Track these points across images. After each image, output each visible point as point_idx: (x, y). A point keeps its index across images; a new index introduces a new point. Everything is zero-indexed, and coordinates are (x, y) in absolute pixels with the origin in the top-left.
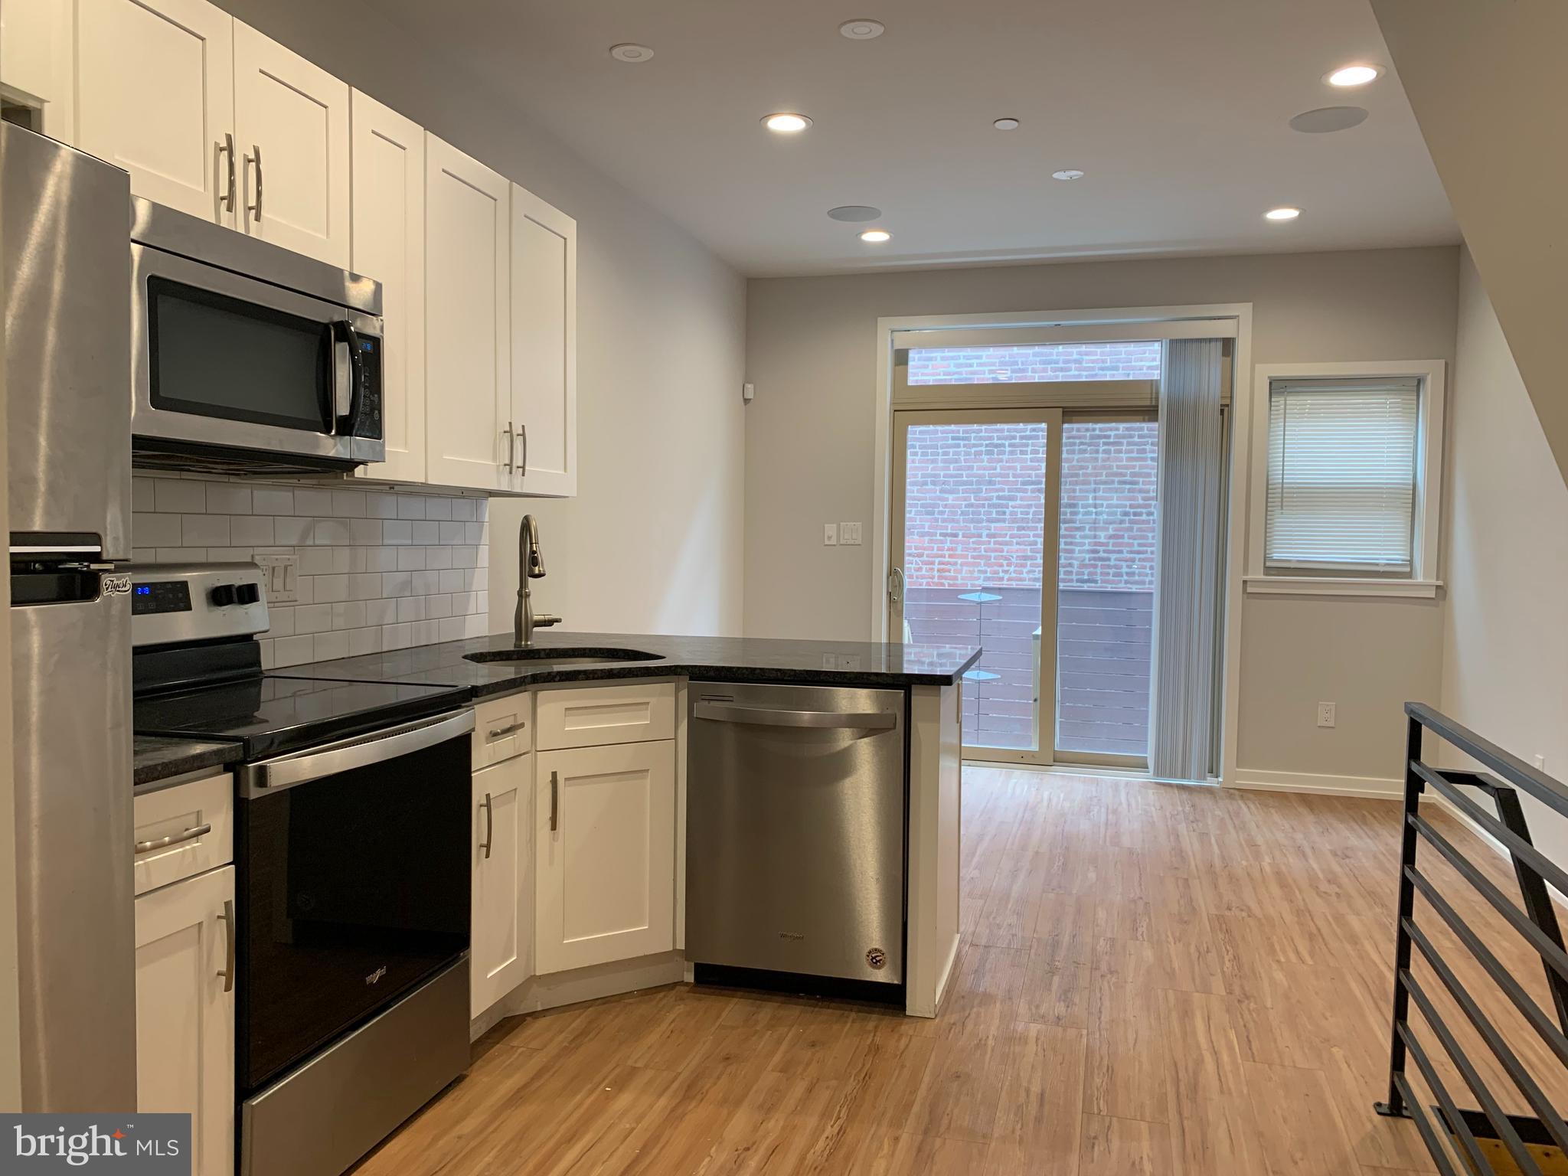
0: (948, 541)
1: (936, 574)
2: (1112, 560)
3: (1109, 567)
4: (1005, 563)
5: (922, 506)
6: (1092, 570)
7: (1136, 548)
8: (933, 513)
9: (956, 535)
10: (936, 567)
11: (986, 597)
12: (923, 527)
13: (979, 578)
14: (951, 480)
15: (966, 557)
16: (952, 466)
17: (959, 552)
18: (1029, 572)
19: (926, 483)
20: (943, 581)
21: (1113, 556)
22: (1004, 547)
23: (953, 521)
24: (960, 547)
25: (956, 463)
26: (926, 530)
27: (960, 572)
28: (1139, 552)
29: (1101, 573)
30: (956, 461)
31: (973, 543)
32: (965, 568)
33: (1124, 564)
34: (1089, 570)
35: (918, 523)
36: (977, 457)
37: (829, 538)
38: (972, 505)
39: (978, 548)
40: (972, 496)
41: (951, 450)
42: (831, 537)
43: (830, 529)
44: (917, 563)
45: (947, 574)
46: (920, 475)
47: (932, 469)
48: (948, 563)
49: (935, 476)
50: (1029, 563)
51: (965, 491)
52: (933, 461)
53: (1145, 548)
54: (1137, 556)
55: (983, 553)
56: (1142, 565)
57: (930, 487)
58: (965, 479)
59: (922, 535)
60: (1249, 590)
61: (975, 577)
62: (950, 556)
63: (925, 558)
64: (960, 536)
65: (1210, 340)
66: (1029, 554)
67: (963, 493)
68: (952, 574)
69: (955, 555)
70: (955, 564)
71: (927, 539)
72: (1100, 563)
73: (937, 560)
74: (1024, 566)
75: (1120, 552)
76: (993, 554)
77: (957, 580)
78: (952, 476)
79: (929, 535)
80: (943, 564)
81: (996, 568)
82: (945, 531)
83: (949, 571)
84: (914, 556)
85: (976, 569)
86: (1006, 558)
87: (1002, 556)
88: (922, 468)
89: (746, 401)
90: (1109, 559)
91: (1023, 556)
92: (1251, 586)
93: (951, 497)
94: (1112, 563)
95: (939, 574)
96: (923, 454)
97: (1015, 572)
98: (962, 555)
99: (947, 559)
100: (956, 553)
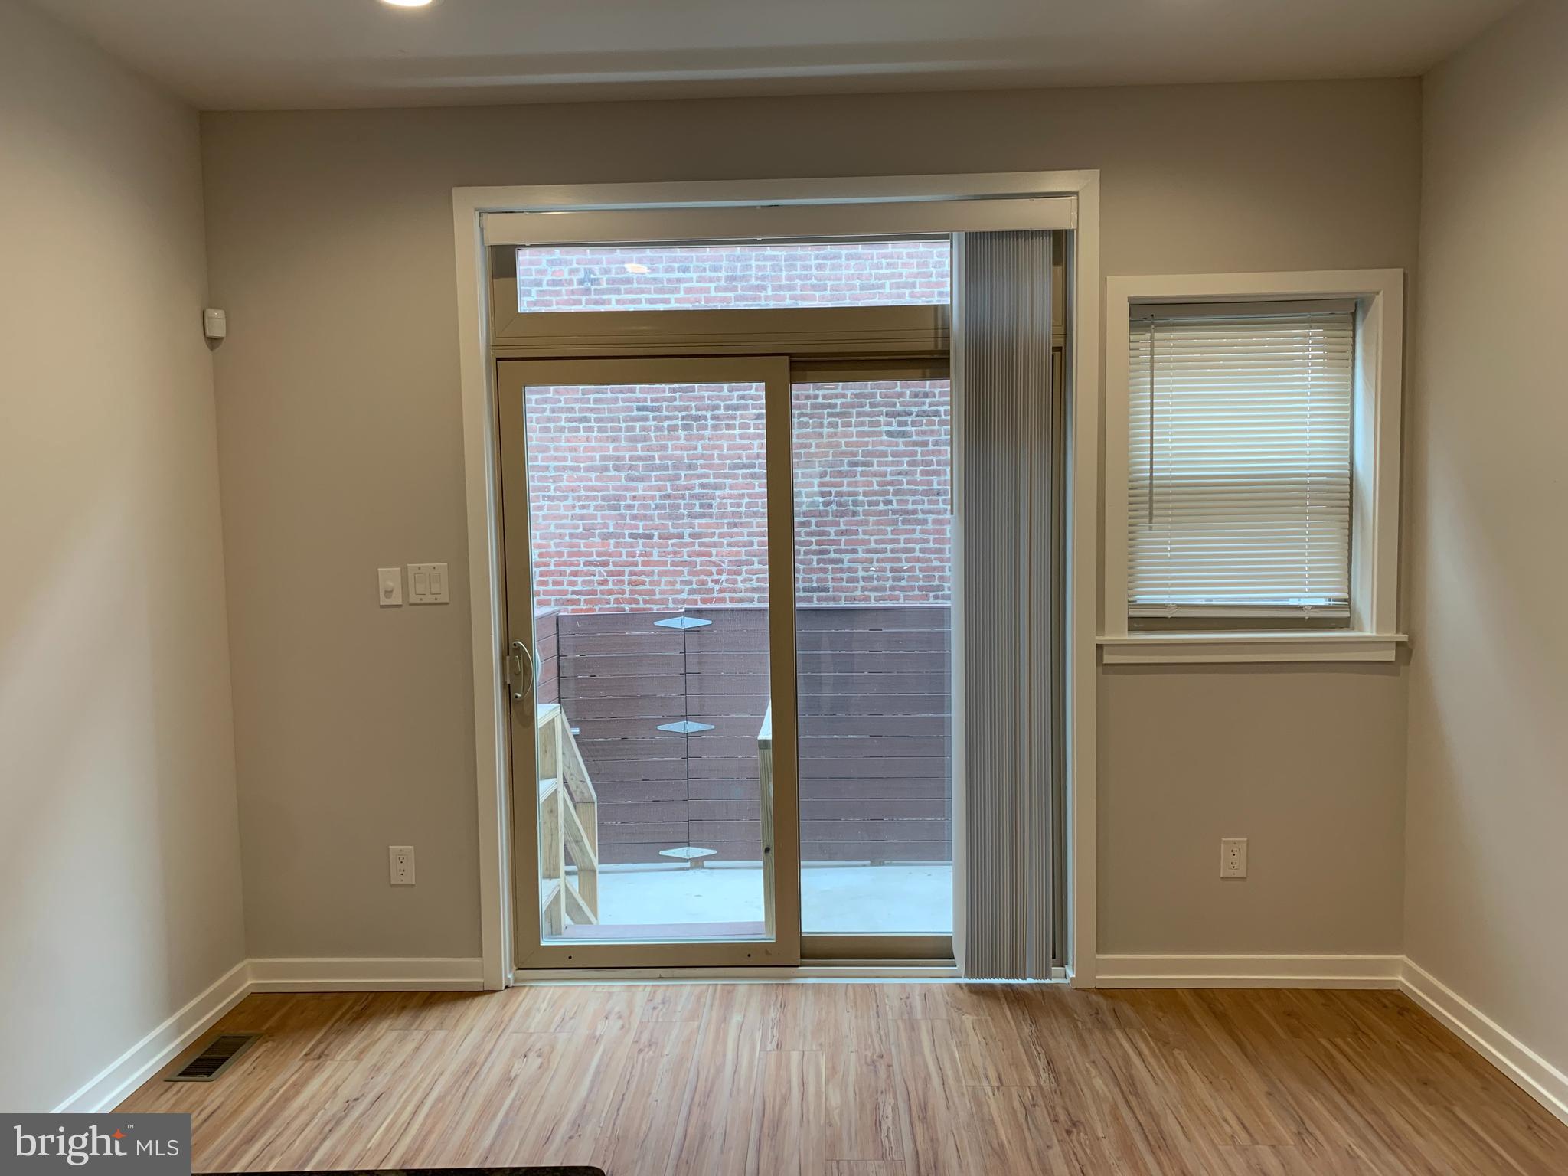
0: (641, 544)
1: (626, 587)
2: (845, 562)
3: (842, 570)
4: (714, 570)
5: (604, 498)
6: (821, 575)
7: (873, 546)
8: (619, 509)
9: (650, 537)
10: (626, 578)
11: (692, 622)
12: (606, 526)
13: (682, 592)
14: (641, 463)
15: (665, 563)
16: (639, 446)
17: (655, 558)
18: (744, 581)
19: (607, 469)
20: (637, 596)
21: (846, 557)
22: (712, 549)
23: (645, 517)
24: (655, 553)
25: (645, 441)
26: (611, 530)
27: (658, 583)
28: (876, 551)
29: (832, 578)
30: (646, 439)
31: (673, 545)
32: (664, 579)
33: (860, 566)
34: (819, 575)
35: (599, 521)
36: (672, 433)
37: (389, 593)
38: (668, 497)
39: (679, 553)
40: (668, 484)
41: (638, 424)
42: (391, 591)
43: (389, 577)
44: (600, 574)
45: (641, 587)
46: (598, 458)
47: (615, 449)
48: (642, 573)
49: (618, 458)
50: (744, 568)
51: (658, 478)
52: (615, 439)
53: (884, 546)
54: (875, 556)
55: (686, 558)
56: (882, 567)
57: (612, 473)
58: (657, 462)
59: (606, 537)
60: (1108, 659)
61: (677, 590)
62: (644, 564)
63: (611, 567)
64: (656, 537)
65: (1033, 234)
66: (744, 558)
67: (656, 481)
68: (648, 587)
69: (651, 561)
70: (652, 573)
71: (612, 542)
72: (830, 567)
73: (627, 569)
74: (738, 573)
75: (855, 551)
76: (699, 560)
77: (655, 594)
78: (640, 458)
79: (615, 538)
80: (635, 574)
81: (703, 577)
82: (634, 531)
83: (643, 583)
84: (596, 565)
85: (678, 579)
86: (715, 564)
87: (710, 561)
88: (601, 449)
89: (213, 342)
90: (841, 561)
91: (737, 561)
92: (1110, 654)
93: (640, 486)
94: (846, 565)
95: (631, 587)
96: (601, 429)
97: (727, 581)
98: (658, 561)
99: (640, 568)
100: (651, 559)
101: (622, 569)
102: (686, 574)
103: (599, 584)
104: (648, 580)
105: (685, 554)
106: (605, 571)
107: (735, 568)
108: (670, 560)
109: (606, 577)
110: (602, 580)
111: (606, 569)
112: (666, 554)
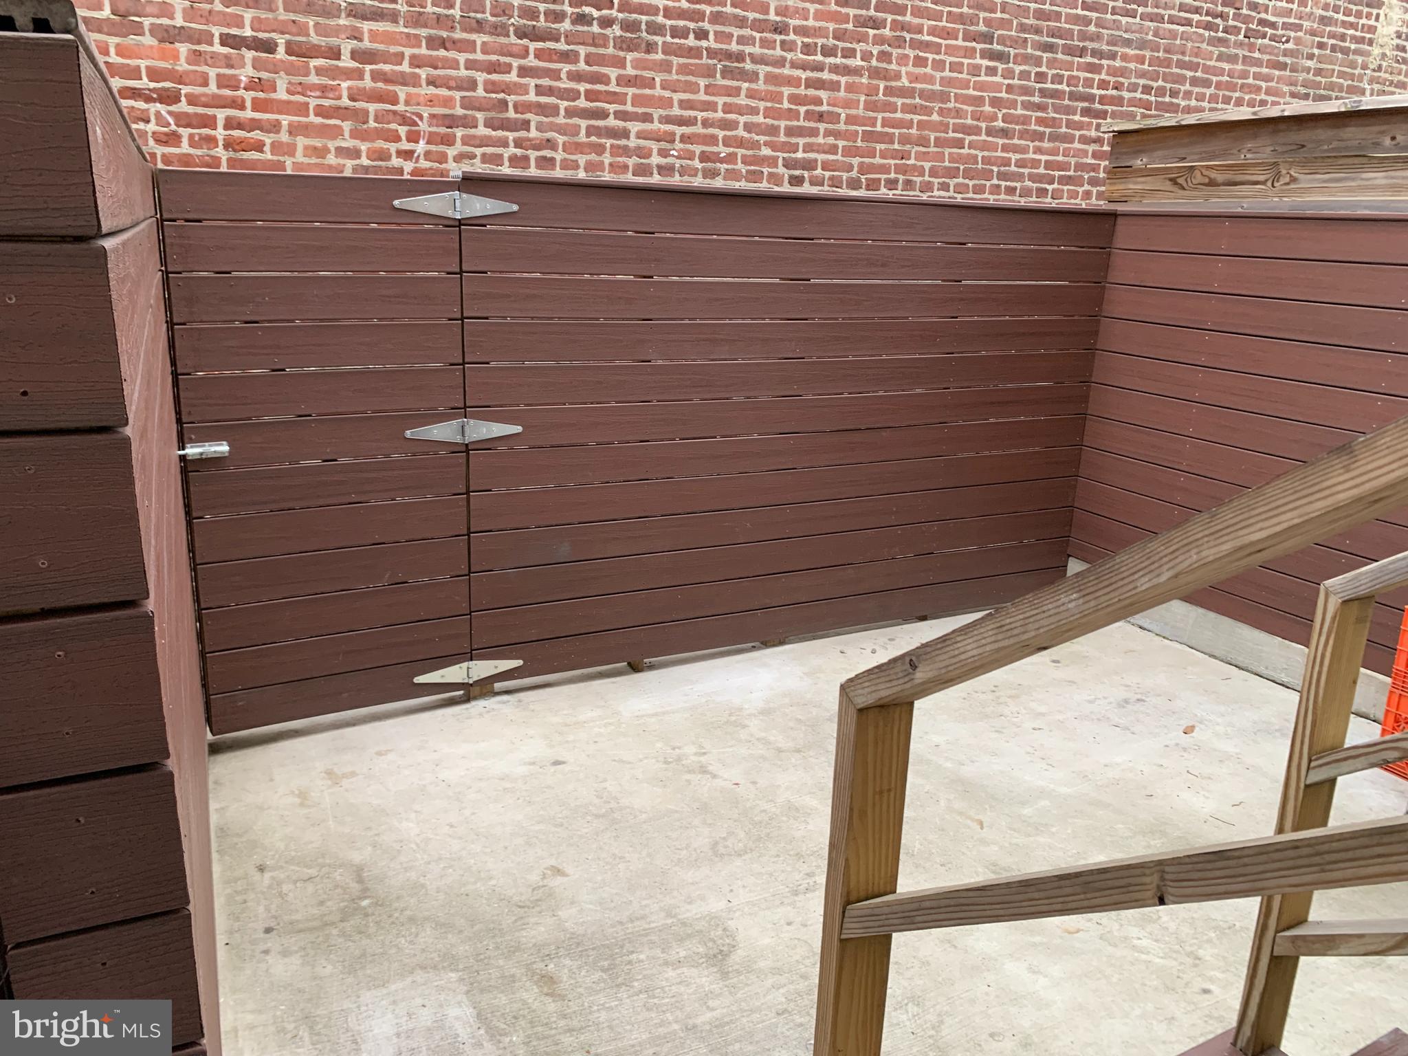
0: (248, 62)
2: (632, 136)
3: (626, 151)
4: (403, 130)
6: (593, 157)
7: (676, 111)
9: (267, 46)
10: (220, 133)
15: (303, 109)
17: (281, 95)
18: (459, 158)
21: (634, 127)
22: (397, 88)
24: (281, 82)
27: (291, 150)
28: (681, 122)
29: (611, 165)
31: (319, 71)
32: (301, 142)
33: (655, 146)
34: (589, 157)
39: (333, 89)
48: (254, 125)
50: (459, 133)
53: (692, 113)
54: (680, 130)
55: (345, 101)
56: (688, 150)
62: (258, 106)
63: (183, 107)
64: (281, 50)
66: (459, 111)
68: (269, 156)
69: (272, 101)
70: (275, 127)
71: (183, 49)
72: (609, 143)
73: (221, 115)
74: (449, 141)
75: (647, 118)
76: (372, 108)
80: (240, 126)
81: (380, 144)
83: (259, 147)
84: (148, 100)
85: (332, 145)
86: (404, 120)
87: (395, 113)
90: (625, 134)
91: (445, 116)
94: (633, 142)
95: (232, 154)
97: (427, 155)
98: (289, 102)
99: (249, 114)
100: (273, 96)
101: (210, 111)
102: (347, 134)
103: (158, 141)
104: (268, 141)
105: (345, 94)
106: (170, 113)
107: (443, 130)
108: (313, 103)
109: (173, 127)
110: (166, 134)
111: (173, 108)
112: (304, 89)
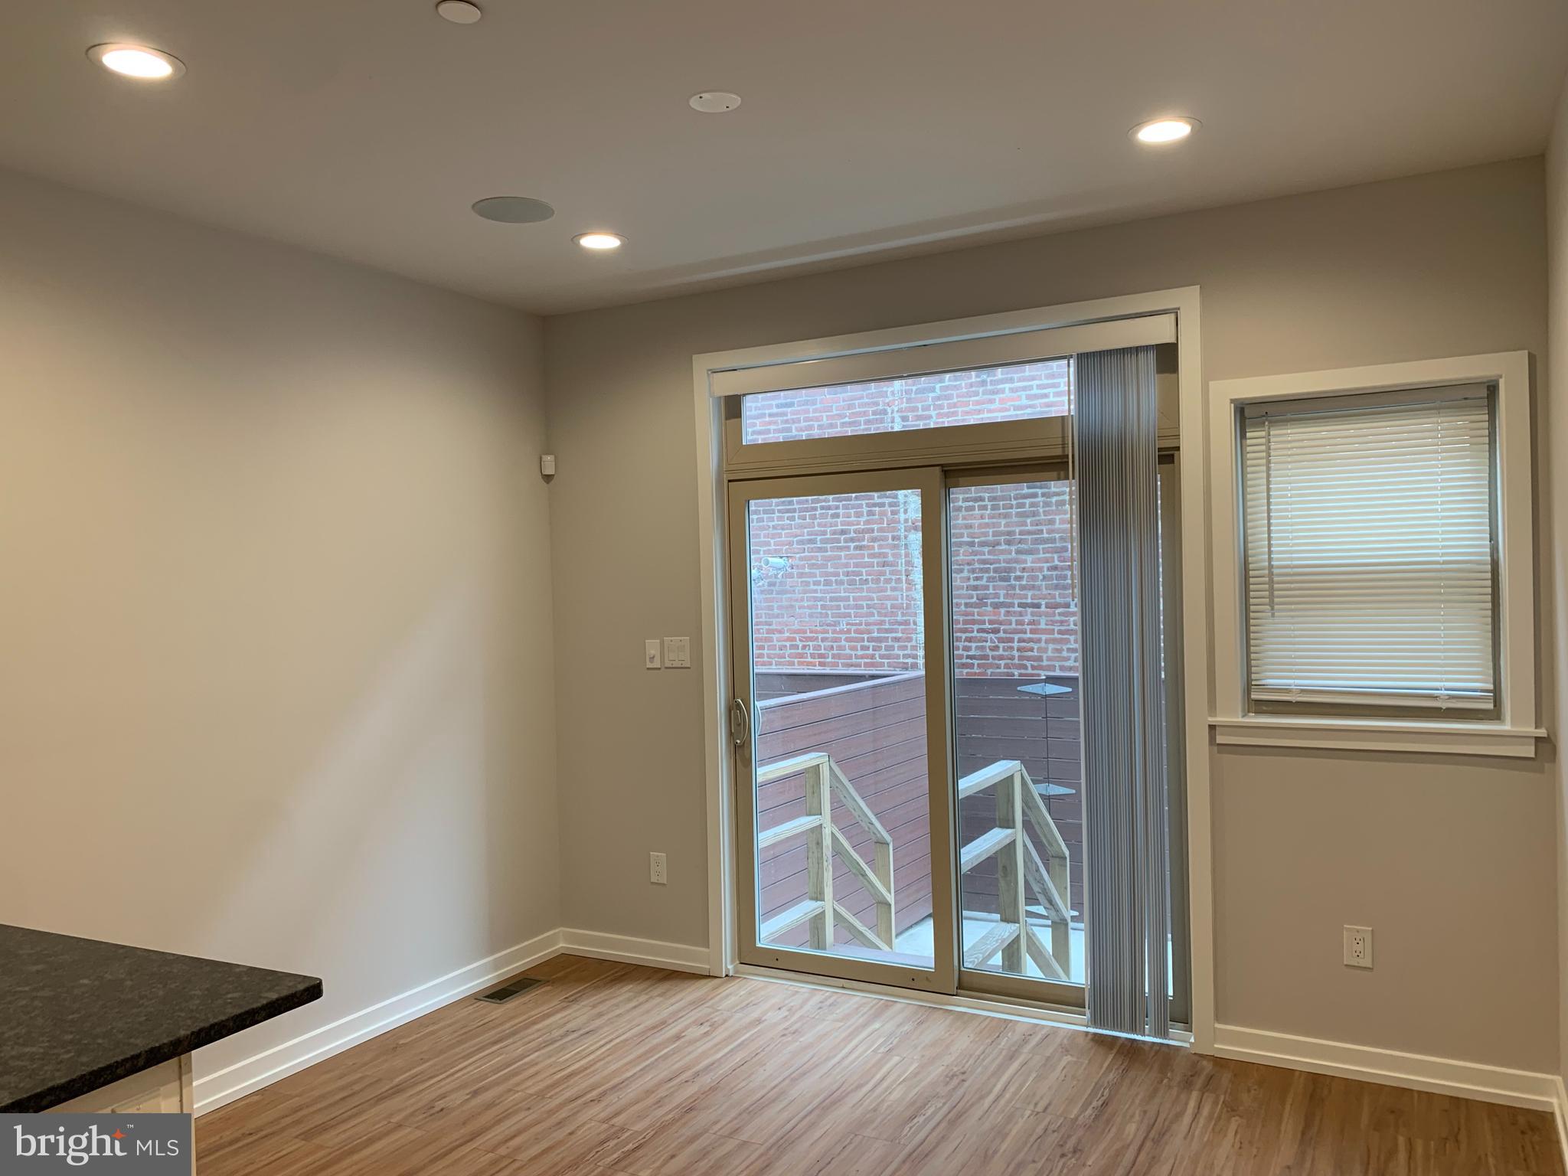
0: (1029, 613)
1: (1016, 653)
5: (996, 571)
8: (1008, 579)
9: (1038, 606)
10: (1016, 645)
11: (1052, 689)
12: (997, 596)
13: (1068, 659)
14: (1030, 537)
15: (1052, 632)
16: (1029, 521)
17: (1043, 626)
19: (999, 544)
20: (1025, 662)
23: (1033, 587)
24: (1043, 620)
25: (1034, 516)
26: (1002, 600)
27: (1046, 650)
30: (1034, 514)
31: (1060, 614)
32: (1051, 646)
35: (991, 591)
36: (1060, 508)
37: (652, 658)
38: (1055, 568)
39: (1066, 621)
40: (1056, 556)
41: (1028, 501)
42: (654, 657)
43: (652, 646)
44: (992, 641)
45: (1030, 654)
46: (991, 534)
47: (1007, 525)
48: (1031, 640)
49: (1009, 533)
51: (1045, 551)
52: (1006, 516)
57: (1004, 547)
58: (1045, 535)
59: (996, 606)
61: (1064, 657)
62: (1032, 632)
63: (1002, 635)
64: (1043, 606)
67: (1044, 553)
68: (1036, 654)
69: (1038, 629)
70: (1039, 641)
71: (1003, 610)
73: (1016, 637)
77: (1042, 661)
78: (1029, 533)
79: (1005, 607)
80: (1024, 641)
82: (1024, 601)
83: (1032, 650)
84: (988, 633)
85: (1065, 647)
88: (994, 525)
89: (545, 478)
93: (1029, 558)
95: (1021, 653)
96: (994, 508)
98: (1045, 629)
99: (1029, 635)
100: (1039, 627)
101: (1011, 636)
102: (1072, 642)
103: (990, 649)
104: (1036, 647)
105: (1072, 623)
106: (996, 638)
108: (1056, 629)
109: (997, 643)
110: (994, 647)
111: (996, 636)
112: (1053, 623)
